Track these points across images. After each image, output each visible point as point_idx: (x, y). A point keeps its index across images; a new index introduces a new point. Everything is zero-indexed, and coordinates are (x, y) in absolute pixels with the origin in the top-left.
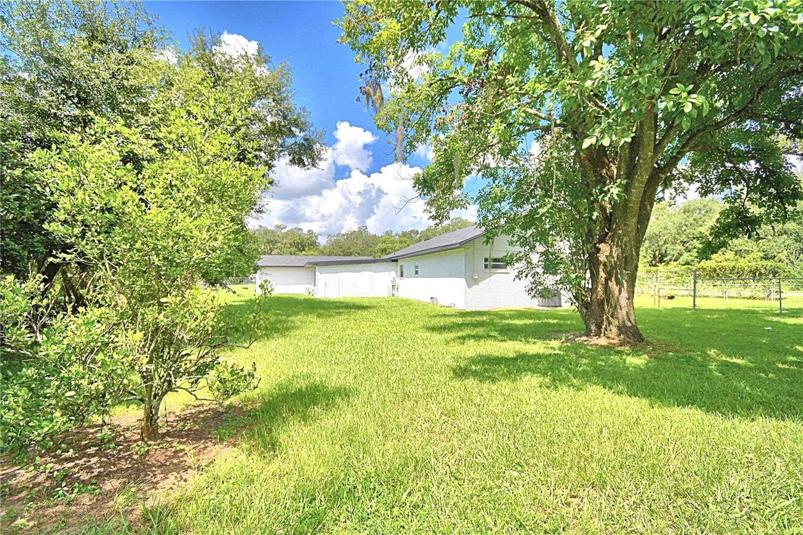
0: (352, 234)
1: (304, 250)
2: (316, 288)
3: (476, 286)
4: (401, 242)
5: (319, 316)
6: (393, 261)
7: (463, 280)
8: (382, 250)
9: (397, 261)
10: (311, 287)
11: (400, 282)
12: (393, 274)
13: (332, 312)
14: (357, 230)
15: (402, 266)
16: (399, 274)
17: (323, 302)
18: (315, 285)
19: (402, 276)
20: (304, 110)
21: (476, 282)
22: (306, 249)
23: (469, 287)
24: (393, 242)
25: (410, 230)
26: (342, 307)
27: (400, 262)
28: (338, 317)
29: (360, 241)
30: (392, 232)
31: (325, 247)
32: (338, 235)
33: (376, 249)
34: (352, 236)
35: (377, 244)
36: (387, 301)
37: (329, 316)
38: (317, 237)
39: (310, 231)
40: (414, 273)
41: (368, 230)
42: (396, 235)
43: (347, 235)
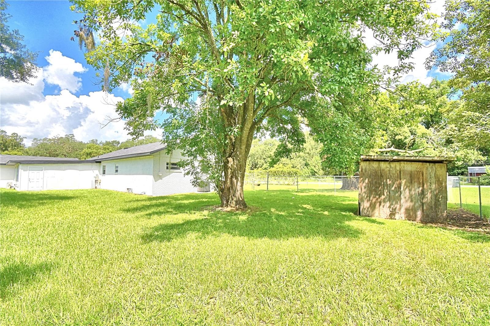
0: (59, 139)
1: (6, 149)
2: (18, 183)
3: (160, 180)
4: (105, 149)
5: (21, 206)
6: (97, 162)
7: (152, 177)
8: (87, 153)
9: (100, 162)
10: (13, 182)
11: (101, 177)
12: (97, 172)
13: (36, 203)
14: (64, 137)
15: (104, 166)
16: (102, 172)
17: (26, 194)
18: (17, 180)
19: (104, 173)
20: (17, 32)
21: (161, 178)
22: (9, 149)
23: (156, 181)
24: (97, 148)
25: (113, 140)
26: (46, 199)
27: (103, 164)
28: (41, 207)
29: (67, 146)
30: (97, 140)
31: (30, 148)
32: (44, 139)
33: (82, 153)
34: (60, 141)
35: (82, 149)
36: (90, 192)
37: (31, 206)
38: (22, 140)
39: (14, 134)
40: (115, 171)
41: (75, 138)
42: (100, 143)
43: (53, 139)
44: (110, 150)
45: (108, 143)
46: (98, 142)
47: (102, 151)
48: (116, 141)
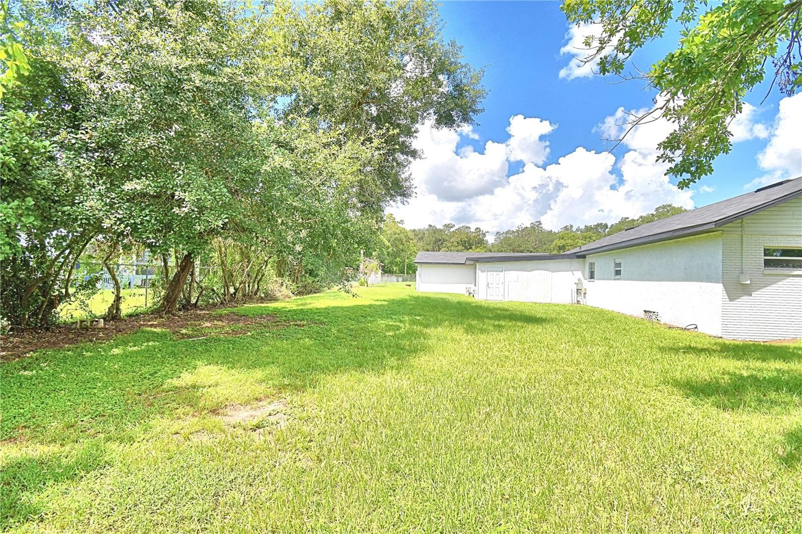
0: (523, 230)
1: (471, 248)
3: (745, 297)
4: (585, 238)
6: (578, 257)
8: (559, 247)
9: (583, 256)
10: (472, 287)
11: (587, 284)
12: (579, 274)
14: (529, 226)
15: (592, 265)
16: (587, 274)
18: (475, 285)
19: (592, 276)
21: (747, 291)
22: (473, 247)
23: (731, 299)
24: (574, 238)
27: (589, 259)
29: (533, 238)
30: (572, 226)
31: (493, 245)
32: (507, 232)
33: (552, 246)
34: (524, 233)
35: (553, 241)
36: (569, 311)
38: (484, 235)
39: (477, 228)
40: (613, 273)
41: (542, 226)
42: (577, 230)
43: (517, 231)
44: (594, 238)
45: (588, 229)
46: (574, 229)
47: (580, 241)
48: (601, 224)
